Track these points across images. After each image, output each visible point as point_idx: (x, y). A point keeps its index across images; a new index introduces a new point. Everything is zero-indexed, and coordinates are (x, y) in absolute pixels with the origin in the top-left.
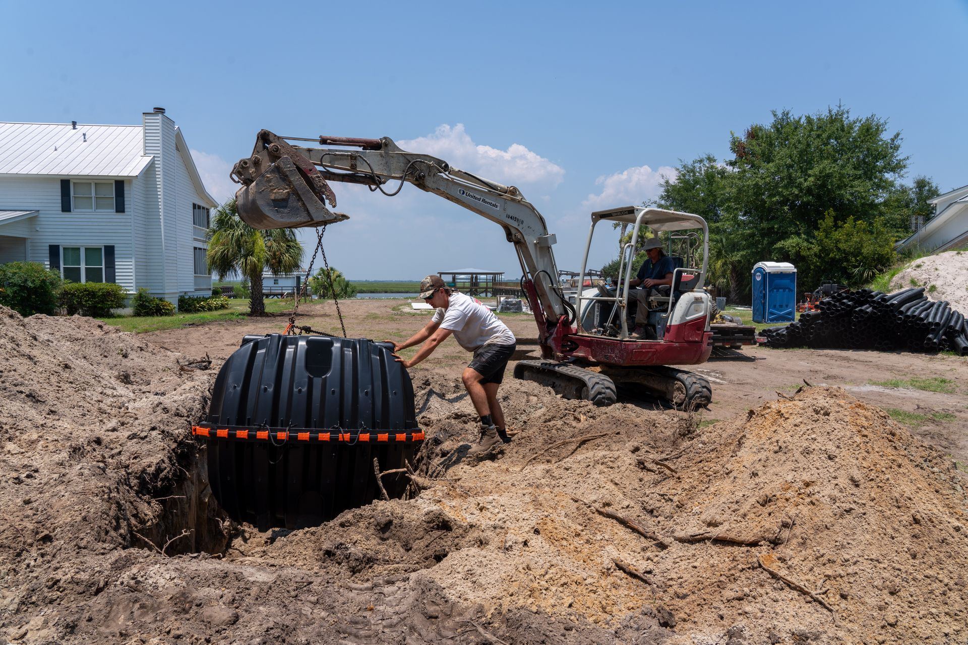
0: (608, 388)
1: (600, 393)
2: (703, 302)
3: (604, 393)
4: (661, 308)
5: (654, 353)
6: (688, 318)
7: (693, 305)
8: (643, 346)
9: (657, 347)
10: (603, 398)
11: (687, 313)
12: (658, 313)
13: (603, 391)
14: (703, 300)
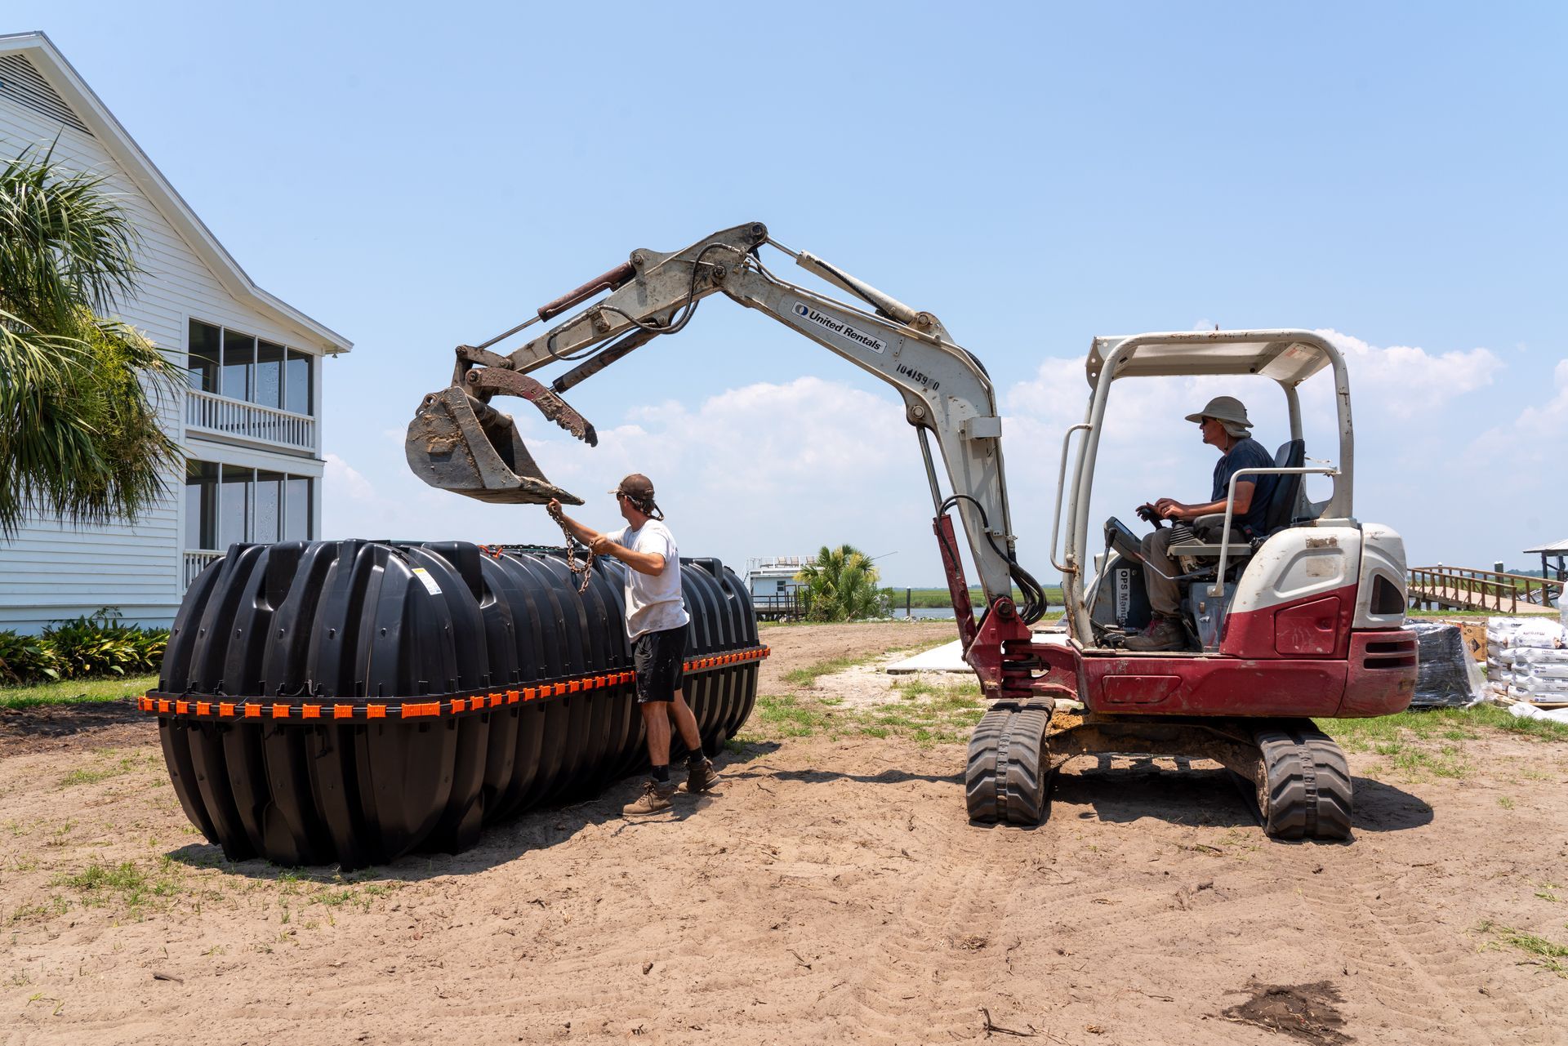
0: (1013, 762)
1: (991, 773)
2: (1340, 551)
3: (1003, 774)
4: (1206, 571)
5: (1174, 685)
6: (1284, 595)
7: (1303, 561)
8: (1132, 667)
9: (1183, 670)
10: (998, 785)
11: (1278, 583)
12: (1196, 586)
13: (1001, 768)
14: (1340, 545)
